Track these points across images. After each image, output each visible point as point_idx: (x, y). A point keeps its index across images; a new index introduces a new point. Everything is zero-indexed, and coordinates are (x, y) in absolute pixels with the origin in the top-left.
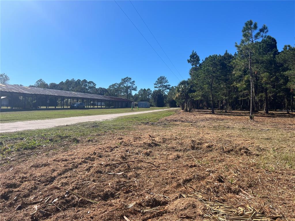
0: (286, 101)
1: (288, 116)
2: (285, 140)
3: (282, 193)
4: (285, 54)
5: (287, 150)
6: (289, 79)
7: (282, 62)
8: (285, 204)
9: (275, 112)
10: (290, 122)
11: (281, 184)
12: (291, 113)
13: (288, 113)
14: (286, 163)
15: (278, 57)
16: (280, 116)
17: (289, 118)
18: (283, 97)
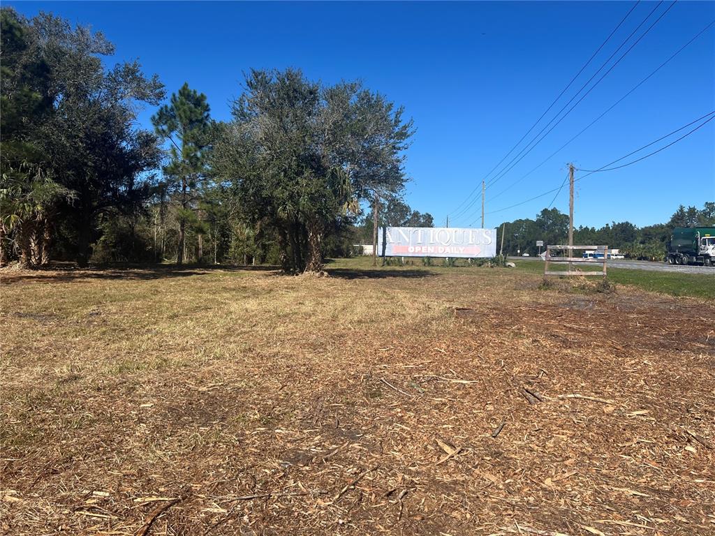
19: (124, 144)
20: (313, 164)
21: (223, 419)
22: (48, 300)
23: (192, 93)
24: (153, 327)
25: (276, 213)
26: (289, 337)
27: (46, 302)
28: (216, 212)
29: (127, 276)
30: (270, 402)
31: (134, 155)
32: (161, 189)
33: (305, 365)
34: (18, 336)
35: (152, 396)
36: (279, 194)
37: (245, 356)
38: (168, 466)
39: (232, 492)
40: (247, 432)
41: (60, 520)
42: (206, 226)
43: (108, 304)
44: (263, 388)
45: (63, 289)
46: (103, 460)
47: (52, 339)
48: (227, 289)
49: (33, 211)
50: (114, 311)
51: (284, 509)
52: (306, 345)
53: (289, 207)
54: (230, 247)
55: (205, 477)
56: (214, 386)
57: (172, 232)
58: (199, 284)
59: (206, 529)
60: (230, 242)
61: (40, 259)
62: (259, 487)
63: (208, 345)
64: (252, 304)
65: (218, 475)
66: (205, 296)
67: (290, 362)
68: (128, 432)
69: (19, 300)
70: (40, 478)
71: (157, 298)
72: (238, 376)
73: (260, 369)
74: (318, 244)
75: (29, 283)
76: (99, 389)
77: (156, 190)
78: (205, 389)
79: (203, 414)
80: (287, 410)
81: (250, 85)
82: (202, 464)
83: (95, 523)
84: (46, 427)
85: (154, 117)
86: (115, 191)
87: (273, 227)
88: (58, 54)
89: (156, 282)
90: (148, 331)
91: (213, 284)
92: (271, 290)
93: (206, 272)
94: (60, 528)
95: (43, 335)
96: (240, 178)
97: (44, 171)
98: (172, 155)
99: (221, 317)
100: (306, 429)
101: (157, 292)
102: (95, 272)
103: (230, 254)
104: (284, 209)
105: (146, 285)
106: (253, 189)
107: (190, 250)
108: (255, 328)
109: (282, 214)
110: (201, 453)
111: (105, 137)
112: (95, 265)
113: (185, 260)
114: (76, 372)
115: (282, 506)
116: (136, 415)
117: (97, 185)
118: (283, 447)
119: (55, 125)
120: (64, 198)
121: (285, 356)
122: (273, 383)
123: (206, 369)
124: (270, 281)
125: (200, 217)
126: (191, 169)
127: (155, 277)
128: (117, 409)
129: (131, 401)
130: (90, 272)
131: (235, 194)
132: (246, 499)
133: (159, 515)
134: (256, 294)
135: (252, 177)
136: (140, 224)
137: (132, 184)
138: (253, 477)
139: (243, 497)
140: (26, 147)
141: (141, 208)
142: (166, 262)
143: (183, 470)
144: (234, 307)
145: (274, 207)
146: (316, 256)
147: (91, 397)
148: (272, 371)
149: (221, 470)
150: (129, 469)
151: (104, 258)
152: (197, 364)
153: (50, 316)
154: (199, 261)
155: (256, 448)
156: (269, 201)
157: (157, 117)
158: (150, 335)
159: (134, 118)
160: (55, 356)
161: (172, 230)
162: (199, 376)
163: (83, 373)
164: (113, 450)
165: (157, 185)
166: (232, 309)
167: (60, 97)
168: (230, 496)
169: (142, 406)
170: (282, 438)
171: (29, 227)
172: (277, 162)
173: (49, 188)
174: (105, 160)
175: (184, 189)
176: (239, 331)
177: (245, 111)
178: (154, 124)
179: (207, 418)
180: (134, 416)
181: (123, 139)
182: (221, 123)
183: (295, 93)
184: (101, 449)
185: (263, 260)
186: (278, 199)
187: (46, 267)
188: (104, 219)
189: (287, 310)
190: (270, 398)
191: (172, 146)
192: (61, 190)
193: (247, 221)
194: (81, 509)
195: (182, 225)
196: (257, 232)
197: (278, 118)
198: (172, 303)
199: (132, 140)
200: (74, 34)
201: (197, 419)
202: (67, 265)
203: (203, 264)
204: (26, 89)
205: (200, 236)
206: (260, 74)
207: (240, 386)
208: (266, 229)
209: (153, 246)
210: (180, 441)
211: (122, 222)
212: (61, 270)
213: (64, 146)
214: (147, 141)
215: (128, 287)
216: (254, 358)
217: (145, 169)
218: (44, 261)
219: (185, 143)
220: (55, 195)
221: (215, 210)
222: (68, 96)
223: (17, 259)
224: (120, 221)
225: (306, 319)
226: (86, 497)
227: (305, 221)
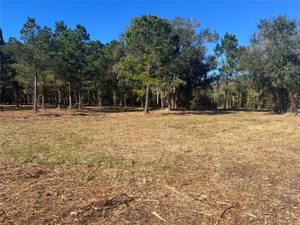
0: (15, 94)
1: (17, 109)
2: (12, 133)
3: (4, 189)
4: (11, 46)
5: (12, 144)
6: (17, 72)
7: (8, 53)
8: (6, 199)
9: (5, 105)
10: (19, 115)
11: (3, 180)
12: (20, 106)
13: (18, 106)
14: (11, 156)
15: (4, 48)
16: (9, 109)
17: (18, 111)
18: (12, 90)
19: (203, 61)
20: (293, 59)
21: (250, 177)
22: (178, 122)
23: (230, 35)
24: (216, 134)
25: (271, 85)
26: (280, 144)
27: (177, 122)
28: (241, 86)
29: (204, 114)
30: (273, 173)
31: (207, 65)
32: (218, 78)
33: (290, 158)
34: (170, 134)
35: (219, 162)
36: (273, 75)
37: (258, 151)
38: (228, 191)
39: (258, 209)
40: (263, 185)
41: (190, 202)
42: (236, 92)
43: (198, 124)
44: (268, 166)
45: (182, 118)
46: (203, 183)
47: (181, 135)
48: (247, 120)
49: (172, 90)
50: (201, 127)
51: (284, 223)
52: (290, 149)
53: (278, 81)
54: (247, 101)
55: (245, 200)
56: (245, 162)
57: (222, 95)
58: (234, 117)
59: (248, 222)
60: (247, 99)
61: (174, 107)
62: (271, 210)
63: (241, 144)
64: (259, 127)
65: (250, 200)
66: (237, 122)
67: (282, 156)
68: (211, 175)
69: (169, 121)
70: (182, 185)
71: (217, 123)
72: (256, 159)
73: (267, 157)
74: (294, 99)
75: (171, 115)
76: (199, 156)
77: (215, 79)
78: (241, 162)
79: (241, 173)
80: (282, 178)
81: (259, 27)
82: (242, 194)
83: (203, 206)
84: (182, 167)
85: (214, 49)
86: (200, 80)
87: (269, 91)
88: (181, 31)
89: (215, 116)
90: (214, 136)
91: (240, 118)
92: (268, 121)
93: (236, 112)
94: (191, 205)
95: (178, 134)
96: (253, 70)
97: (176, 75)
98: (222, 64)
99: (245, 132)
100: (293, 189)
101: (216, 120)
102: (192, 112)
103: (247, 104)
104: (276, 83)
105: (212, 117)
106: (259, 74)
107: (229, 103)
108: (261, 138)
109: (274, 85)
110: (242, 189)
111: (197, 60)
112: (192, 109)
113: (227, 107)
114: (190, 149)
115: (283, 222)
116: (213, 168)
117: (193, 79)
118: (282, 195)
119: (180, 58)
120: (182, 84)
121: (279, 153)
122: (274, 165)
123: (240, 154)
124: (267, 117)
125: (234, 89)
126: (230, 68)
127: (215, 114)
128: (206, 165)
129: (211, 163)
130: (191, 112)
131: (250, 77)
132: (265, 214)
133: (227, 210)
134: (261, 123)
135: (259, 69)
136: (209, 93)
137: (206, 77)
138: (268, 205)
139: (264, 213)
140: (171, 67)
141: (210, 86)
142: (219, 108)
143: (234, 194)
144: (250, 128)
145: (270, 82)
146: (293, 105)
147: (196, 159)
148: (273, 159)
149: (252, 198)
150: (212, 189)
151: (195, 107)
152: (236, 152)
153: (179, 127)
154: (233, 107)
155: (268, 192)
156: (267, 79)
157: (215, 49)
158: (215, 137)
159: (208, 50)
160: (182, 142)
161: (221, 95)
162: (238, 157)
163: (192, 149)
164: (206, 181)
165: (216, 76)
166: (250, 129)
167: (181, 47)
168: (257, 211)
169: (215, 165)
170: (280, 191)
171: (171, 95)
172: (273, 60)
173: (178, 81)
174: (196, 69)
175: (227, 77)
176: (254, 139)
177: (256, 39)
178: (215, 52)
179: (243, 176)
180: (213, 169)
181: (204, 59)
182: (244, 46)
183: (283, 26)
184: (202, 179)
185: (263, 107)
186: (272, 78)
187: (176, 110)
188: (196, 92)
189: (278, 131)
190: (273, 171)
191: (222, 60)
192: (181, 81)
193: (256, 89)
194: (197, 200)
195: (226, 92)
196: (260, 94)
197: (274, 39)
198: (223, 125)
199: (206, 59)
200: (186, 22)
201: (238, 175)
202: (182, 109)
203: (234, 109)
204: (171, 46)
205: (233, 97)
206: (264, 21)
207: (257, 163)
208: (265, 93)
209: (214, 101)
210: (232, 182)
211: (202, 92)
212: (181, 111)
213: (183, 65)
214: (212, 59)
215: (205, 118)
216: (262, 152)
217: (211, 70)
218: (175, 108)
219: (227, 57)
220: (179, 84)
221: (241, 85)
222: (184, 46)
223: (167, 107)
224: (201, 92)
225: (289, 136)
226: (199, 196)
227: (287, 87)
